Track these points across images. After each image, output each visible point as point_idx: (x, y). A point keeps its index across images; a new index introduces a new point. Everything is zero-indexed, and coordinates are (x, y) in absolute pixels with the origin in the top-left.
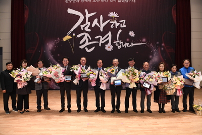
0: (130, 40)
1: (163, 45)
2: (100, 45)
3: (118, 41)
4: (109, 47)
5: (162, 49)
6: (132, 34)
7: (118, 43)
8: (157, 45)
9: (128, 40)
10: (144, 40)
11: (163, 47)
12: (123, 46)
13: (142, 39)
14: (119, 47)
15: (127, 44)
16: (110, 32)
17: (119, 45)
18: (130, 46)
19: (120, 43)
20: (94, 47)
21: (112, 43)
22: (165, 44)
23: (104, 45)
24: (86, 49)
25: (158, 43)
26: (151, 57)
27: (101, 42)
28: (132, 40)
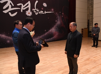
0: (44, 9)
1: (63, 14)
2: (22, 11)
3: (35, 9)
4: (29, 13)
5: (62, 16)
6: (45, 5)
7: (36, 10)
8: (60, 14)
9: (42, 9)
10: (53, 10)
11: (63, 15)
12: (39, 13)
13: (51, 9)
14: (37, 14)
15: (42, 12)
16: (29, 2)
17: (36, 12)
18: (44, 13)
19: (37, 10)
20: (17, 13)
21: (31, 10)
22: (64, 13)
23: (25, 11)
24: (10, 13)
25: (60, 12)
26: (56, 21)
27: (22, 9)
28: (45, 9)
